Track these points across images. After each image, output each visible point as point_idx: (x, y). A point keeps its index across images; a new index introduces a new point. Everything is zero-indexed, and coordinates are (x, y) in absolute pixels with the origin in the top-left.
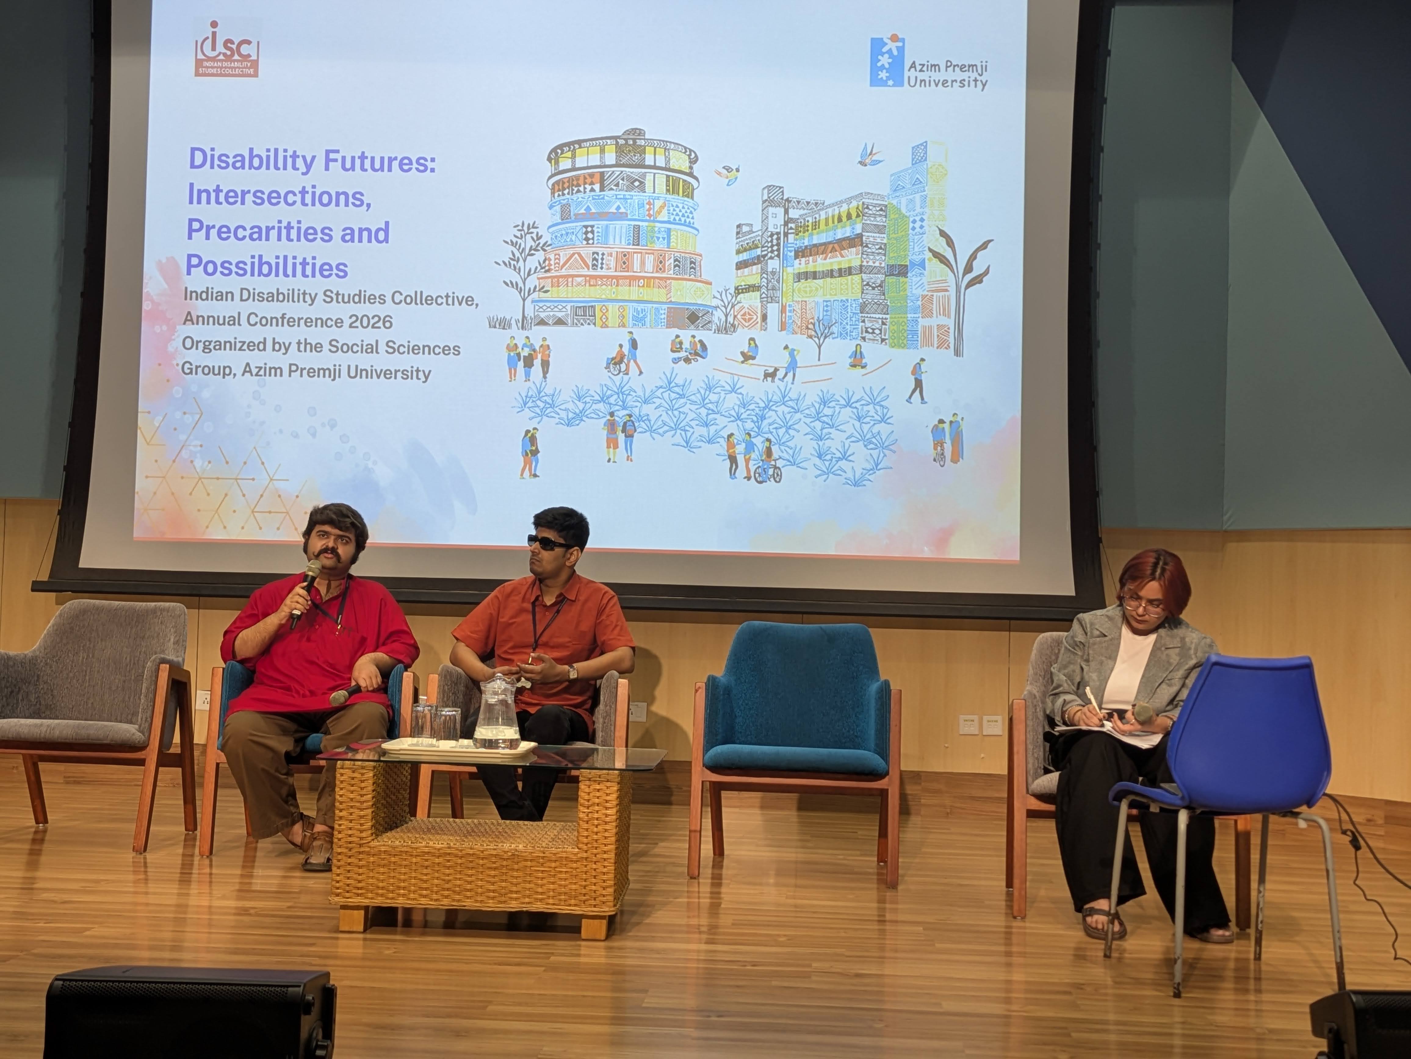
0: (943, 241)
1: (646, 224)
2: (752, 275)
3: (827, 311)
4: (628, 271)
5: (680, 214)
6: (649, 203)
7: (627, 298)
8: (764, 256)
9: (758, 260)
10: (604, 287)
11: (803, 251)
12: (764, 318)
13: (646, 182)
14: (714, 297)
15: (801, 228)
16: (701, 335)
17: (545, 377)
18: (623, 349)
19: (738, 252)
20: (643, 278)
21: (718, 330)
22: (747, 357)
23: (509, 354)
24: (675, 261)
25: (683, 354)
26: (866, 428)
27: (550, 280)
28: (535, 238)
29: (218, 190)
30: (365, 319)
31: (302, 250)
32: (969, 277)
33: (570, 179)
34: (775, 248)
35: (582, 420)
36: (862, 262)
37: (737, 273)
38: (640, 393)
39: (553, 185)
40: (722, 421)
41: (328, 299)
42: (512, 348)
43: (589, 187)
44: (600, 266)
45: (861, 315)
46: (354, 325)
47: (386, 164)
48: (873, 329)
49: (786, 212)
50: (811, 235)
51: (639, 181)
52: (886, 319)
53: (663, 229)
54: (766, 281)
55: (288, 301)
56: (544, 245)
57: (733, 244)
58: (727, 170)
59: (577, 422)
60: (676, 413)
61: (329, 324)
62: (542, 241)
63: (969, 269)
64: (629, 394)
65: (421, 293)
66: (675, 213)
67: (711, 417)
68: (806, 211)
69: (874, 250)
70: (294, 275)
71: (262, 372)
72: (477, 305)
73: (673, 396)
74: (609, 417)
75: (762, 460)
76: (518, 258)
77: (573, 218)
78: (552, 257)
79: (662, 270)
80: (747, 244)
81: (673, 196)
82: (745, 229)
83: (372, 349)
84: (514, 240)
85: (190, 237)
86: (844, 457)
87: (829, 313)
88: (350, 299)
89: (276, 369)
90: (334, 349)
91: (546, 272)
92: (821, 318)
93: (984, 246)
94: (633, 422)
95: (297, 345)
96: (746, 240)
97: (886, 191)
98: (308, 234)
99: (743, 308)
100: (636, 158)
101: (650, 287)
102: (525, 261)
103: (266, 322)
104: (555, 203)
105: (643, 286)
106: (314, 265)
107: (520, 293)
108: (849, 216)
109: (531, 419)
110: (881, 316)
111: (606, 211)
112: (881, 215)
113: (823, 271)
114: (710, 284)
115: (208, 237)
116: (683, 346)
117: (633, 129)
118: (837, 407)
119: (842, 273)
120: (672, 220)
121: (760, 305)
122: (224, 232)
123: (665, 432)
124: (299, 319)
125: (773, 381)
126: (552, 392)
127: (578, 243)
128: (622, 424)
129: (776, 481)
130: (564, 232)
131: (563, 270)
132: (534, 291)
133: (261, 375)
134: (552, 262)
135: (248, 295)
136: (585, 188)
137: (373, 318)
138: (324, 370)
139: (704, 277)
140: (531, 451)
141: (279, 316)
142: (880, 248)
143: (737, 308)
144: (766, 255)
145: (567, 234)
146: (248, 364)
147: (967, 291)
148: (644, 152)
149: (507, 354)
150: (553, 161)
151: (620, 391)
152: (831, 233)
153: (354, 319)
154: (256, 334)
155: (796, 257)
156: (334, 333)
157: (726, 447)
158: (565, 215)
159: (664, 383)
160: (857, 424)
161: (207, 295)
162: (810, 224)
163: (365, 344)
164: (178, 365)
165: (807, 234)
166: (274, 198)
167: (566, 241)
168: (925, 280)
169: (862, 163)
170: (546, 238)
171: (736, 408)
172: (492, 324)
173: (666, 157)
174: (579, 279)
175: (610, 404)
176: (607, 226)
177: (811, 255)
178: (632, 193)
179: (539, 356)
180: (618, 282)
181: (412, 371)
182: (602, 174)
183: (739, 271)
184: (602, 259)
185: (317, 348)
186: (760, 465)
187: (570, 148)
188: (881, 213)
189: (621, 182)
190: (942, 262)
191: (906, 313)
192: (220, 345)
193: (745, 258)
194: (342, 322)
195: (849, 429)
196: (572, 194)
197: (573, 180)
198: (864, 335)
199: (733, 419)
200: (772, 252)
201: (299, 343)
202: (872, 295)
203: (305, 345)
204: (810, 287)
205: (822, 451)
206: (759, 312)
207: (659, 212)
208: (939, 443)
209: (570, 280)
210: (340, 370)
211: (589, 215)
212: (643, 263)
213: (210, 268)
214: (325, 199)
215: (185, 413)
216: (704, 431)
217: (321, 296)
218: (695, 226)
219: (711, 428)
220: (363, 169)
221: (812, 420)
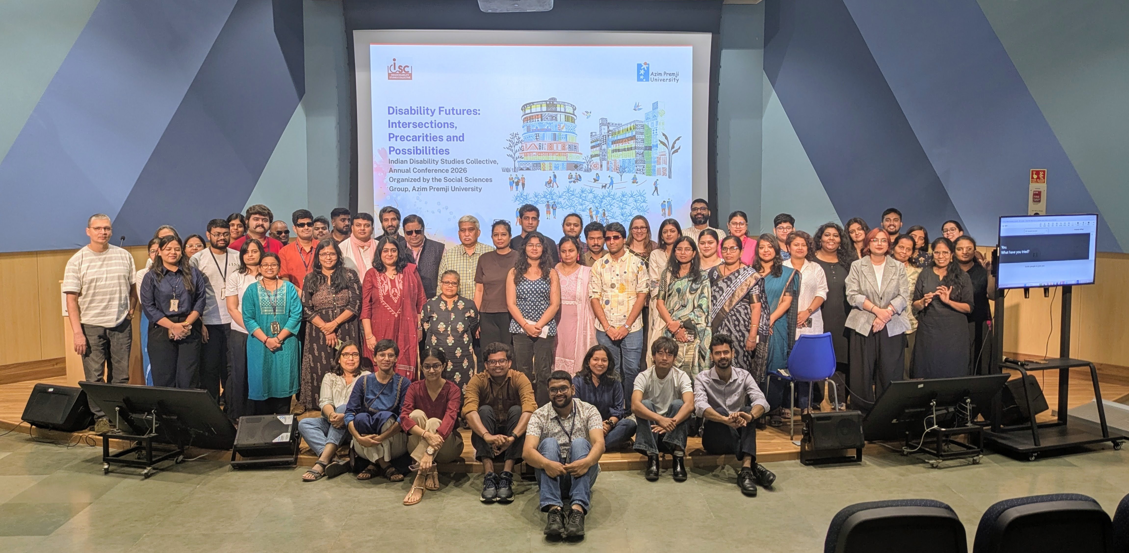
0: (664, 137)
1: (558, 132)
2: (596, 151)
4: (552, 150)
5: (570, 129)
6: (559, 125)
7: (552, 160)
9: (598, 145)
10: (543, 156)
11: (614, 142)
12: (601, 166)
13: (558, 117)
14: (583, 159)
15: (614, 133)
16: (579, 173)
17: (523, 189)
18: (551, 178)
19: (591, 142)
20: (558, 152)
21: (585, 171)
22: (595, 180)
23: (510, 181)
24: (569, 146)
25: (573, 180)
26: (638, 204)
27: (524, 154)
28: (518, 138)
29: (399, 123)
31: (432, 144)
32: (673, 150)
33: (530, 117)
34: (605, 141)
36: (636, 145)
38: (558, 194)
39: (524, 119)
40: (587, 204)
41: (443, 162)
42: (511, 179)
43: (537, 120)
44: (542, 148)
45: (636, 164)
46: (453, 171)
47: (462, 112)
48: (640, 169)
49: (608, 128)
50: (618, 136)
51: (555, 117)
52: (645, 166)
53: (564, 134)
54: (601, 153)
55: (428, 163)
57: (589, 139)
60: (571, 201)
61: (443, 171)
62: (520, 140)
63: (673, 147)
64: (554, 195)
65: (477, 159)
66: (568, 128)
67: (583, 202)
68: (615, 127)
69: (639, 141)
70: (430, 154)
71: (419, 190)
72: (498, 163)
73: (570, 194)
74: (547, 203)
75: (602, 218)
76: (512, 146)
77: (531, 131)
78: (524, 145)
79: (564, 149)
81: (567, 122)
82: (594, 134)
83: (460, 180)
84: (510, 139)
85: (390, 140)
87: (624, 164)
88: (451, 162)
89: (425, 188)
90: (446, 180)
91: (522, 151)
92: (622, 166)
93: (678, 139)
94: (556, 205)
95: (432, 179)
96: (594, 138)
97: (643, 119)
98: (434, 138)
99: (594, 162)
100: (554, 109)
101: (560, 155)
102: (514, 147)
103: (420, 171)
104: (525, 125)
105: (558, 155)
106: (437, 150)
107: (513, 158)
108: (631, 129)
110: (642, 165)
111: (543, 128)
112: (642, 128)
113: (622, 149)
114: (582, 154)
115: (396, 140)
116: (573, 177)
117: (552, 98)
118: (628, 197)
119: (628, 149)
120: (567, 131)
121: (600, 161)
122: (402, 138)
124: (432, 170)
125: (605, 188)
126: (526, 195)
127: (533, 140)
128: (552, 206)
131: (529, 150)
132: (518, 158)
134: (524, 147)
135: (413, 161)
136: (535, 120)
137: (460, 169)
138: (442, 188)
139: (580, 152)
141: (425, 169)
142: (642, 140)
143: (591, 162)
144: (601, 143)
145: (529, 137)
146: (414, 187)
147: (673, 155)
148: (556, 106)
150: (523, 110)
151: (551, 194)
152: (624, 135)
153: (453, 169)
154: (417, 176)
155: (612, 144)
156: (445, 175)
157: (589, 213)
158: (529, 131)
159: (566, 190)
160: (635, 204)
161: (397, 161)
162: (617, 132)
163: (457, 178)
164: (388, 188)
165: (616, 135)
166: (420, 125)
167: (529, 139)
168: (658, 151)
169: (635, 109)
170: (522, 138)
171: (592, 199)
172: (503, 170)
173: (564, 108)
174: (534, 153)
175: (547, 198)
176: (544, 134)
177: (617, 143)
178: (553, 121)
179: (521, 181)
180: (548, 154)
181: (475, 188)
182: (541, 115)
183: (592, 149)
184: (543, 146)
185: (440, 180)
187: (529, 105)
189: (548, 117)
190: (664, 145)
191: (652, 163)
192: (403, 180)
193: (594, 144)
194: (448, 171)
195: (632, 205)
196: (531, 122)
198: (637, 171)
199: (591, 203)
202: (639, 157)
203: (435, 179)
204: (617, 154)
205: (623, 213)
206: (600, 164)
207: (563, 128)
208: (664, 209)
209: (531, 153)
210: (448, 188)
211: (537, 130)
212: (557, 147)
213: (398, 152)
214: (440, 125)
216: (581, 207)
217: (440, 162)
218: (576, 133)
219: (584, 206)
220: (453, 114)
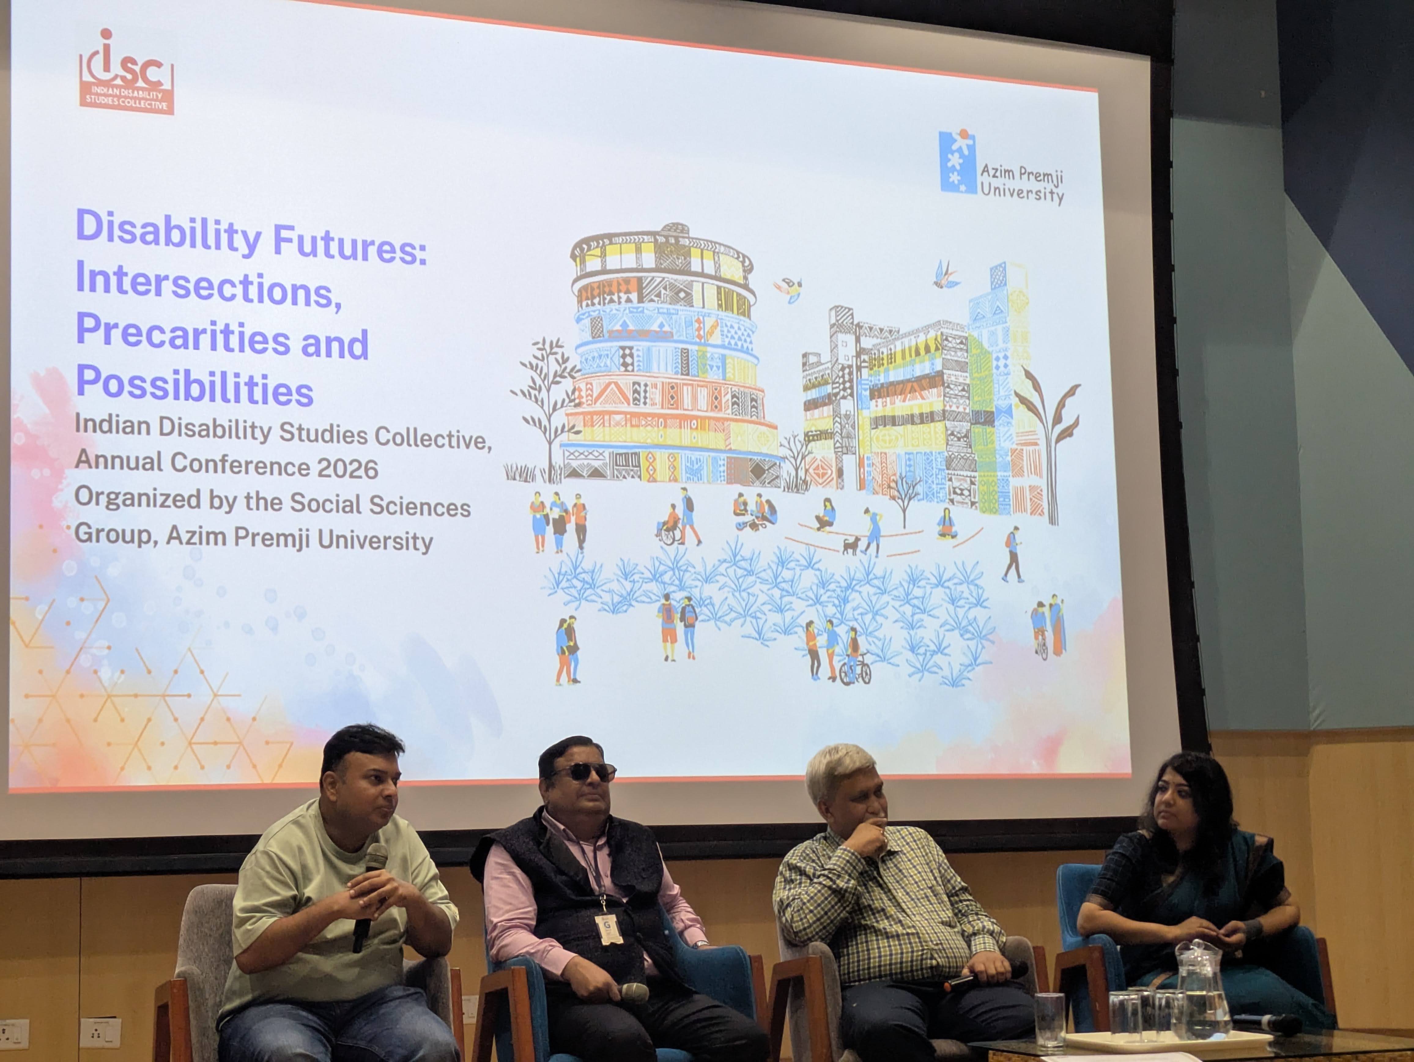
0: (1028, 384)
1: (696, 348)
2: (823, 419)
3: (910, 466)
4: (677, 408)
5: (736, 337)
6: (698, 321)
7: (678, 443)
8: (836, 395)
9: (828, 400)
10: (649, 428)
11: (879, 390)
12: (840, 473)
13: (694, 293)
14: (781, 445)
15: (876, 362)
16: (770, 493)
17: (581, 547)
18: (676, 510)
19: (806, 388)
20: (696, 418)
21: (788, 488)
22: (823, 523)
23: (534, 517)
24: (733, 396)
25: (748, 518)
26: (961, 612)
27: (581, 417)
28: (561, 361)
29: (119, 273)
30: (340, 465)
31: (247, 365)
32: (1059, 428)
33: (601, 285)
34: (848, 385)
35: (631, 605)
36: (945, 406)
37: (806, 416)
38: (699, 568)
39: (580, 291)
40: (799, 605)
41: (288, 436)
42: (538, 507)
43: (624, 297)
44: (642, 400)
45: (947, 472)
46: (324, 473)
47: (359, 250)
48: (962, 490)
49: (858, 341)
50: (887, 371)
51: (685, 292)
52: (974, 477)
53: (716, 356)
54: (839, 426)
55: (230, 437)
56: (572, 370)
57: (799, 378)
58: (788, 283)
59: (625, 608)
60: (744, 595)
61: (290, 471)
62: (569, 365)
63: (1058, 419)
64: (686, 571)
65: (415, 430)
66: (729, 335)
67: (786, 599)
68: (879, 341)
69: (957, 392)
70: (237, 400)
71: (196, 539)
72: (490, 448)
73: (740, 572)
74: (663, 601)
75: (848, 656)
76: (540, 387)
77: (607, 335)
78: (583, 386)
79: (716, 408)
80: (816, 378)
81: (726, 314)
82: (812, 359)
83: (351, 507)
84: (534, 362)
85: (81, 340)
86: (940, 650)
87: (912, 469)
88: (318, 437)
89: (216, 534)
90: (299, 507)
91: (576, 406)
92: (904, 475)
93: (1072, 392)
94: (693, 608)
95: (245, 500)
96: (815, 373)
97: (965, 320)
98: (255, 343)
99: (815, 460)
100: (680, 262)
101: (705, 429)
102: (548, 391)
103: (198, 466)
104: (584, 314)
105: (697, 428)
106: (265, 387)
107: (545, 433)
108: (927, 350)
109: (565, 604)
110: (969, 474)
111: (646, 328)
112: (961, 349)
113: (903, 416)
114: (776, 428)
115: (108, 341)
116: (748, 508)
117: (674, 224)
118: (928, 587)
119: (923, 419)
120: (726, 343)
121: (834, 456)
122: (131, 335)
123: (732, 621)
124: (247, 463)
125: (854, 554)
126: (591, 568)
127: (614, 368)
128: (680, 610)
129: (865, 683)
130: (596, 355)
131: (598, 404)
132: (562, 431)
133: (195, 544)
134: (583, 394)
135: (171, 427)
136: (619, 298)
137: (351, 463)
138: (286, 536)
139: (769, 419)
140: (568, 647)
141: (218, 458)
142: (963, 390)
143: (808, 459)
144: (838, 393)
145: (600, 356)
146: (175, 527)
147: (1058, 445)
148: (688, 254)
149: (531, 516)
150: (578, 260)
151: (675, 567)
152: (909, 369)
153: (325, 464)
154: (185, 483)
155: (872, 397)
156: (296, 483)
157: (805, 639)
158: (597, 332)
159: (727, 555)
160: (951, 608)
161: (106, 426)
162: (885, 356)
163: (341, 500)
164: (68, 527)
165: (882, 369)
166: (203, 288)
167: (599, 366)
168: (1013, 431)
169: (938, 285)
170: (574, 361)
171: (814, 588)
172: (511, 474)
173: (715, 263)
174: (618, 417)
175: (664, 583)
176: (649, 349)
177: (888, 396)
178: (678, 307)
179: (573, 519)
180: (666, 422)
181: (407, 539)
182: (640, 280)
183: (808, 413)
184: (645, 391)
185: (274, 504)
186: (846, 661)
187: (598, 243)
188: (962, 346)
189: (663, 291)
190: (1029, 409)
191: (995, 471)
192: (133, 499)
193: (814, 397)
194: (308, 469)
195: (942, 615)
196: (604, 304)
197: (604, 286)
198: (953, 496)
199: (811, 602)
200: (844, 389)
201: (248, 497)
203: (256, 500)
204: (889, 435)
205: (914, 642)
206: (834, 465)
207: (711, 333)
208: (1039, 632)
209: (607, 417)
210: (307, 536)
211: (625, 334)
212: (695, 398)
213: (113, 386)
214: (277, 293)
215: (82, 600)
216: (778, 618)
217: (276, 433)
218: (754, 352)
219: (786, 614)
220: (328, 254)
221: (902, 603)
